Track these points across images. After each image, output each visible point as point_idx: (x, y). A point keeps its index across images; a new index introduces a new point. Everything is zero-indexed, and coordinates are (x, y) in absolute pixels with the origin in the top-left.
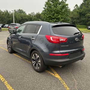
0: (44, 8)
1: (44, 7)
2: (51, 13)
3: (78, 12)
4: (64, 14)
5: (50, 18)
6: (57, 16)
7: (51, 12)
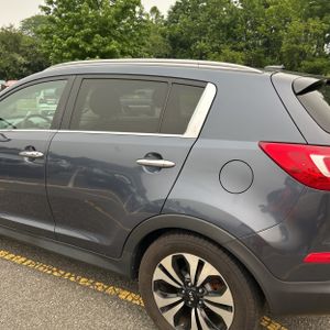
0: (45, 9)
1: (45, 5)
2: (76, 31)
3: (163, 35)
4: (130, 39)
5: (74, 51)
6: (105, 45)
7: (75, 27)
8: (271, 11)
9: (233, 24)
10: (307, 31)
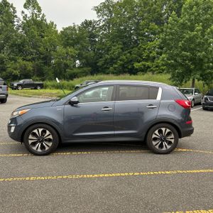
8: (45, 40)
9: (23, 45)
10: (67, 53)
